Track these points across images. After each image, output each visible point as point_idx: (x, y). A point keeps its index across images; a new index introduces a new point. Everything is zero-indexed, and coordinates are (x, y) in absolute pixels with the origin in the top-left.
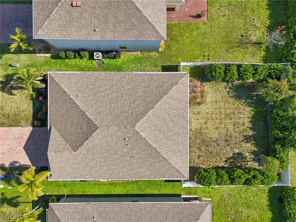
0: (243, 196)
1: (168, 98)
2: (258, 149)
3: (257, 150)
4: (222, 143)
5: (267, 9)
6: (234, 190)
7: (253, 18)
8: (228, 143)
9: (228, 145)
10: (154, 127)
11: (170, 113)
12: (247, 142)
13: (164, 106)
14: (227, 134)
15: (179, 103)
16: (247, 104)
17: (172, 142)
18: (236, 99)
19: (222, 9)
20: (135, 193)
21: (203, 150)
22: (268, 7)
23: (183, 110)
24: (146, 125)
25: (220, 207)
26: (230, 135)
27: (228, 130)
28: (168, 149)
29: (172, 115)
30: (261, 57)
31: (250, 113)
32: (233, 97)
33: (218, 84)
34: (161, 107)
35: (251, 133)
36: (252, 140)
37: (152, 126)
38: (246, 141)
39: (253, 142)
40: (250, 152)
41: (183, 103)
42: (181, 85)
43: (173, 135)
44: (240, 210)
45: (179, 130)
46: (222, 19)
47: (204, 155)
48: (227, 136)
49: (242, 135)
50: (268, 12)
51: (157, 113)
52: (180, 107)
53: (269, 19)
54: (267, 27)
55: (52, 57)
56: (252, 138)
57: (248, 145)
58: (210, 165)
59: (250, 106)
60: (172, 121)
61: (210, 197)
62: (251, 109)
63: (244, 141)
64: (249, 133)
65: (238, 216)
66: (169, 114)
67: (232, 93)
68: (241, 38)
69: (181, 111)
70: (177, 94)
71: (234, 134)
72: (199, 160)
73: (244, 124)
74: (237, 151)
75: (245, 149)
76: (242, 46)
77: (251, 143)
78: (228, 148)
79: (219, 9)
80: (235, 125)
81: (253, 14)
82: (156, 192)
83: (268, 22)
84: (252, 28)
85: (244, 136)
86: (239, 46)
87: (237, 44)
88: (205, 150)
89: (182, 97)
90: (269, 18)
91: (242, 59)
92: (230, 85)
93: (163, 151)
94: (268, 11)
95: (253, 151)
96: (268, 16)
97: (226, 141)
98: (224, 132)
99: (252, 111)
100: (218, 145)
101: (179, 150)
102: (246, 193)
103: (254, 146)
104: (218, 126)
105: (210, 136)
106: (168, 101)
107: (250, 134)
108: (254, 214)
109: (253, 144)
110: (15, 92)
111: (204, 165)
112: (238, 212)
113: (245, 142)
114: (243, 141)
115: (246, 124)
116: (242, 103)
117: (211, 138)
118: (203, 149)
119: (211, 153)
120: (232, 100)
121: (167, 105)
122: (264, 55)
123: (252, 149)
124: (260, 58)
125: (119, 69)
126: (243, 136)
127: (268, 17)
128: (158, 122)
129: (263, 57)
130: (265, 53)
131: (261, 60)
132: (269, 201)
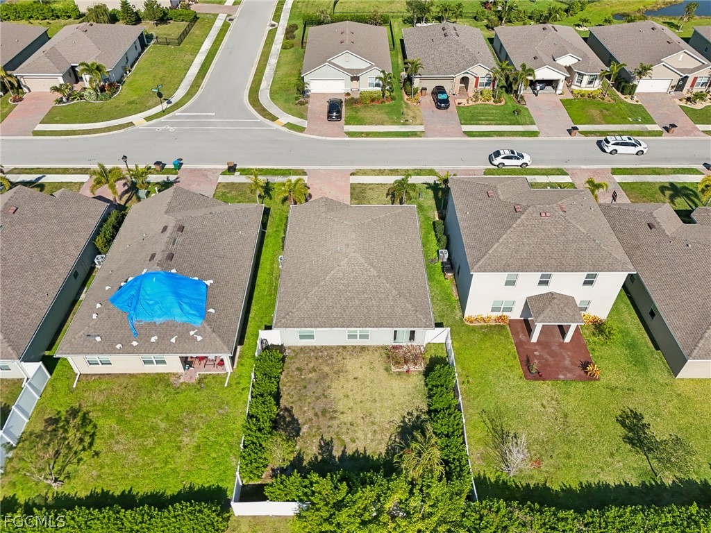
0: (221, 440)
1: (394, 297)
2: (305, 466)
3: (304, 464)
4: (321, 404)
5: (581, 483)
6: (234, 423)
7: (554, 456)
8: (320, 414)
9: (316, 414)
10: (354, 278)
11: (373, 300)
12: (321, 446)
13: (383, 291)
14: (336, 411)
15: (388, 315)
16: (392, 447)
17: (331, 304)
18: (399, 426)
19: (554, 403)
20: (256, 293)
21: (310, 375)
22: (586, 485)
23: (377, 320)
24: (357, 267)
25: (209, 400)
26: (335, 418)
27: (342, 413)
28: (322, 297)
29: (370, 303)
30: (485, 475)
31: (374, 452)
32: (403, 421)
33: (422, 397)
34: (381, 287)
35: (337, 453)
36: (323, 456)
37: (355, 274)
38: (323, 444)
39: (320, 458)
40: (302, 452)
41: (388, 322)
42: (415, 318)
43: (341, 306)
44: (196, 433)
45: (348, 314)
46: (537, 404)
47: (303, 377)
48: (332, 412)
49: (334, 437)
50: (575, 486)
51: (372, 281)
52: (382, 316)
53: (562, 489)
54: (545, 484)
55: (434, 223)
56: (327, 455)
57: (314, 448)
58: (285, 385)
59: (387, 453)
60: (362, 304)
61: (230, 385)
62: (383, 454)
63: (322, 442)
64: (337, 451)
65: (186, 430)
66: (370, 298)
67: (409, 419)
68: (511, 435)
69: (376, 318)
70: (400, 311)
71: (335, 423)
72: (294, 369)
73: (354, 442)
74: (304, 429)
75: (307, 443)
76: (497, 436)
77: (319, 453)
78: (310, 414)
79: (552, 399)
80: (352, 424)
81: (561, 456)
82: (252, 315)
83: (556, 488)
84: (535, 455)
85: (332, 442)
86: (496, 432)
87: (499, 428)
88: (311, 378)
89: (398, 320)
90: (565, 488)
91: (473, 437)
92: (423, 417)
93: (320, 290)
94: (577, 487)
95: (303, 457)
96: (568, 487)
97: (324, 412)
98: (340, 407)
99: (379, 456)
100: (318, 398)
101: (318, 314)
102: (225, 445)
103: (311, 458)
104: (351, 397)
105: (334, 385)
106: (391, 298)
107: (334, 453)
108: (181, 461)
109: (316, 458)
110: (389, 197)
111: (286, 377)
112: (194, 430)
113: (320, 442)
114: (322, 439)
115: (354, 445)
116: (393, 438)
117: (329, 387)
118: (313, 375)
119: (305, 387)
120: (397, 419)
121: (383, 296)
122: (489, 478)
123: (307, 455)
124: (482, 474)
125: (430, 278)
126: (332, 438)
127: (565, 486)
128: (360, 282)
129: (485, 478)
130: (493, 480)
131: (479, 474)
132: (199, 490)
